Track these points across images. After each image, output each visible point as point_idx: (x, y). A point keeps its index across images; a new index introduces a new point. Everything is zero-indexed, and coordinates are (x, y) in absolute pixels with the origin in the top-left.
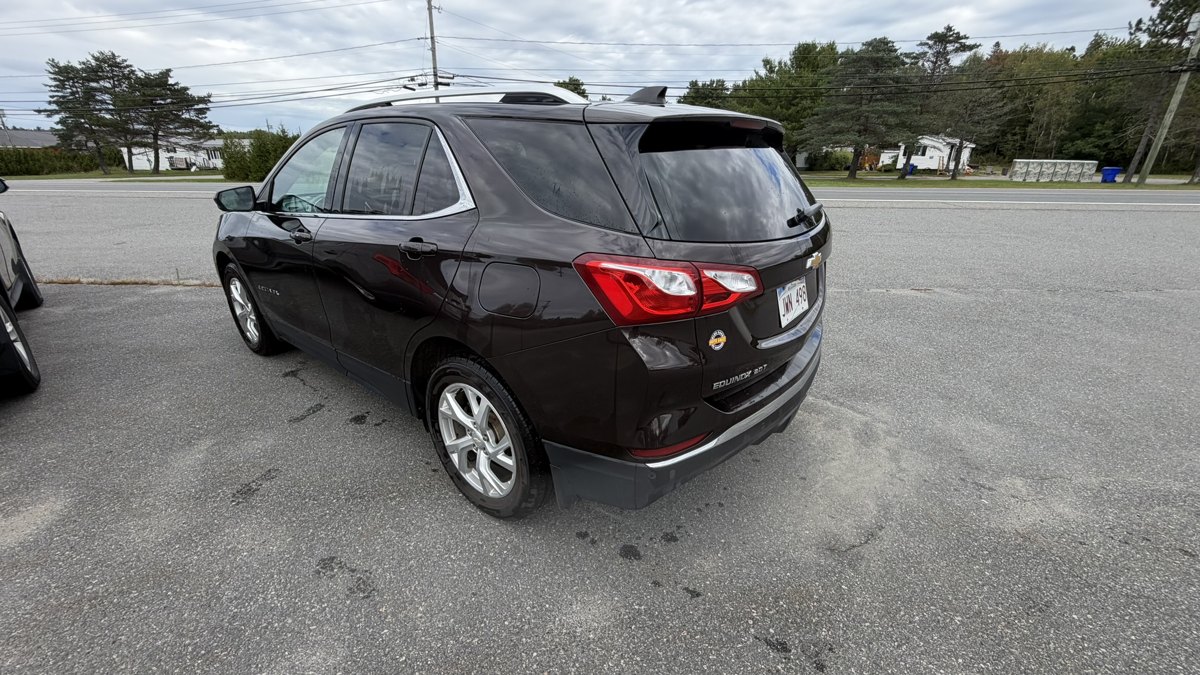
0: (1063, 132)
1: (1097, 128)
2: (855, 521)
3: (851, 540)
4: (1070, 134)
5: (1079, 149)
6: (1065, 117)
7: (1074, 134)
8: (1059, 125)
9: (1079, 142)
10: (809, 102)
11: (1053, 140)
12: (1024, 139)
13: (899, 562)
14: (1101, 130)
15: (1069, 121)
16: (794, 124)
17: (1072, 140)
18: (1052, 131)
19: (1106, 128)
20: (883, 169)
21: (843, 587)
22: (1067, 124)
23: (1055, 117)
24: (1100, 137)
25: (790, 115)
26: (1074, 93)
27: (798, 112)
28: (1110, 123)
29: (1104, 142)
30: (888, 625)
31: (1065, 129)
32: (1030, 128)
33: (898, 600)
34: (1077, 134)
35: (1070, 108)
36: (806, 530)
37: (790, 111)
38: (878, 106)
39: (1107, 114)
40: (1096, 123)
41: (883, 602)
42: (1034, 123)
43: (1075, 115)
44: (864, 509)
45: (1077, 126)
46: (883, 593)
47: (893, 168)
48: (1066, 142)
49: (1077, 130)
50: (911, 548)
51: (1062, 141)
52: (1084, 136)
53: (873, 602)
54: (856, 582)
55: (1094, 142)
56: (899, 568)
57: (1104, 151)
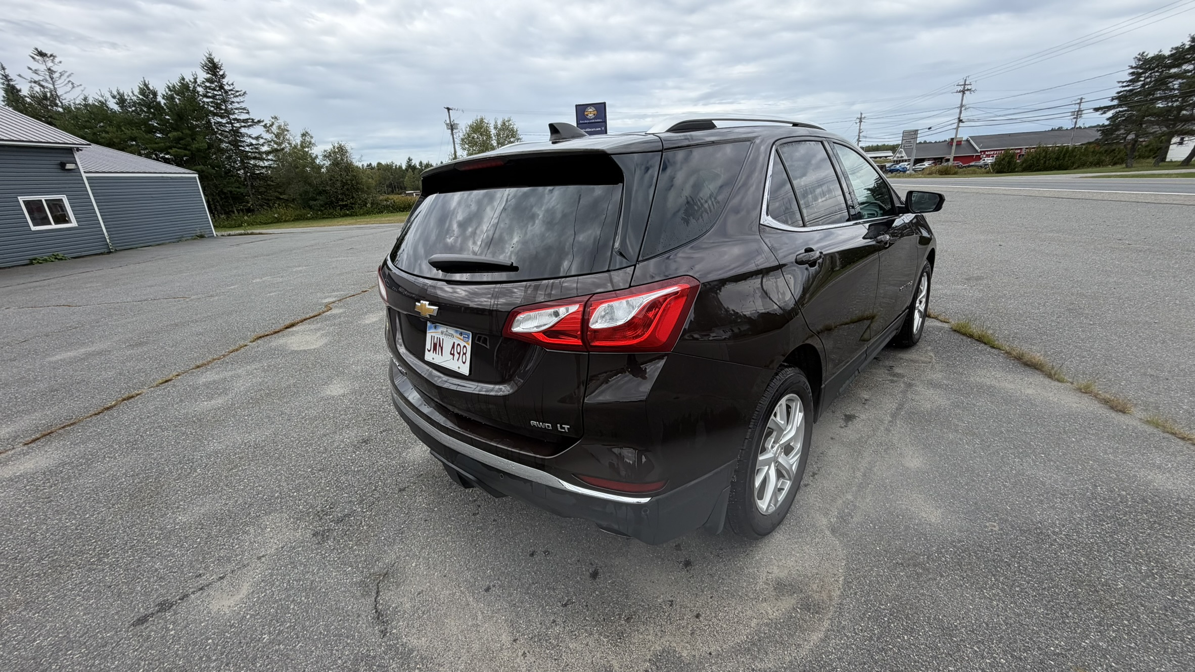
2: (405, 612)
3: (385, 596)
13: (339, 625)
21: (350, 568)
30: (305, 584)
33: (313, 602)
36: (416, 565)
41: (320, 589)
44: (414, 631)
46: (326, 594)
50: (344, 648)
53: (325, 583)
54: (347, 579)
56: (334, 621)
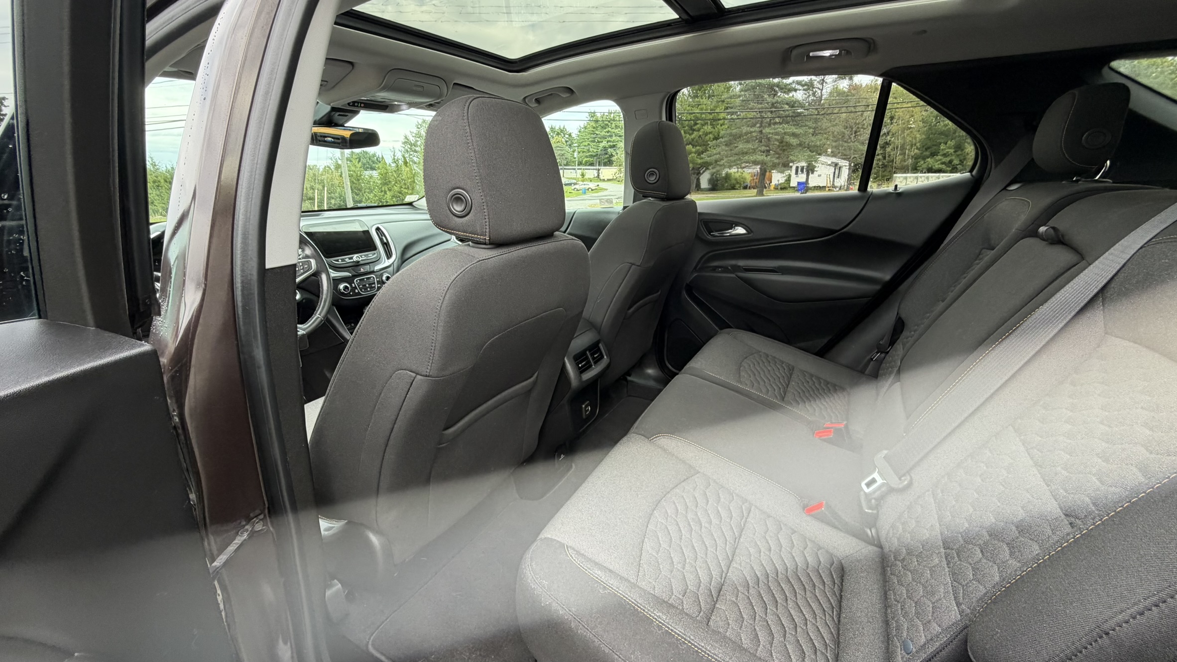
0: (916, 151)
1: (942, 148)
4: (922, 153)
5: (930, 166)
6: (915, 138)
7: (925, 153)
8: (912, 146)
9: (929, 160)
10: (709, 127)
11: (908, 158)
12: (884, 158)
14: (945, 149)
15: (919, 142)
16: (698, 148)
17: (924, 158)
18: (907, 151)
19: (949, 148)
20: (779, 187)
22: (918, 145)
23: (909, 139)
24: (945, 155)
25: (693, 140)
26: (921, 119)
27: (700, 136)
28: (951, 143)
29: (948, 159)
31: (917, 148)
32: (888, 149)
34: (928, 153)
35: (919, 131)
37: (693, 136)
38: (780, 129)
39: (947, 136)
40: (940, 144)
42: (892, 145)
43: (924, 136)
45: (926, 147)
47: (787, 186)
48: (919, 160)
49: (926, 149)
51: (916, 159)
52: (933, 155)
55: (940, 160)
57: (949, 167)
